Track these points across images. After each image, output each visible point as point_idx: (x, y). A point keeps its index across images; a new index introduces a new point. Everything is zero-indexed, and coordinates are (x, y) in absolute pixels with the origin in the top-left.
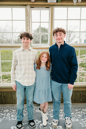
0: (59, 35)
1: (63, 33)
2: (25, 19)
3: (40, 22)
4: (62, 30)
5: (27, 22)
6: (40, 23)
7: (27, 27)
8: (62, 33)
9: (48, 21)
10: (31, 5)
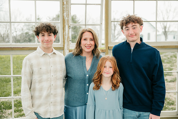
0: (131, 29)
1: (138, 25)
4: (136, 20)
5: (63, 3)
6: (84, 6)
7: (63, 13)
8: (136, 24)
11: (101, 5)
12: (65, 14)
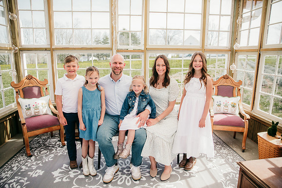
2: (109, 10)
3: (130, 15)
5: (112, 14)
7: (112, 21)
9: (141, 14)
11: (142, 15)
12: (114, 22)
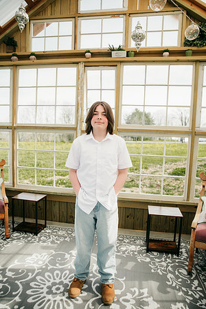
5: (78, 88)
6: (100, 91)
7: (78, 97)
10: (85, 62)
